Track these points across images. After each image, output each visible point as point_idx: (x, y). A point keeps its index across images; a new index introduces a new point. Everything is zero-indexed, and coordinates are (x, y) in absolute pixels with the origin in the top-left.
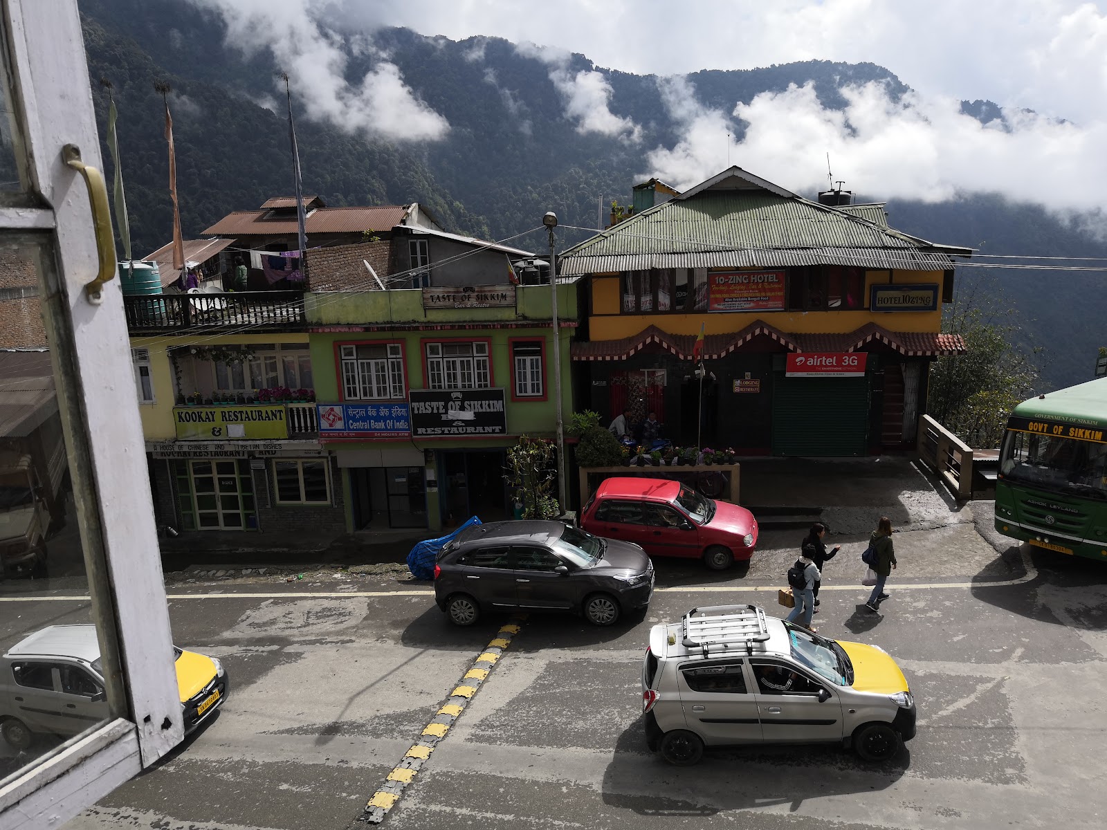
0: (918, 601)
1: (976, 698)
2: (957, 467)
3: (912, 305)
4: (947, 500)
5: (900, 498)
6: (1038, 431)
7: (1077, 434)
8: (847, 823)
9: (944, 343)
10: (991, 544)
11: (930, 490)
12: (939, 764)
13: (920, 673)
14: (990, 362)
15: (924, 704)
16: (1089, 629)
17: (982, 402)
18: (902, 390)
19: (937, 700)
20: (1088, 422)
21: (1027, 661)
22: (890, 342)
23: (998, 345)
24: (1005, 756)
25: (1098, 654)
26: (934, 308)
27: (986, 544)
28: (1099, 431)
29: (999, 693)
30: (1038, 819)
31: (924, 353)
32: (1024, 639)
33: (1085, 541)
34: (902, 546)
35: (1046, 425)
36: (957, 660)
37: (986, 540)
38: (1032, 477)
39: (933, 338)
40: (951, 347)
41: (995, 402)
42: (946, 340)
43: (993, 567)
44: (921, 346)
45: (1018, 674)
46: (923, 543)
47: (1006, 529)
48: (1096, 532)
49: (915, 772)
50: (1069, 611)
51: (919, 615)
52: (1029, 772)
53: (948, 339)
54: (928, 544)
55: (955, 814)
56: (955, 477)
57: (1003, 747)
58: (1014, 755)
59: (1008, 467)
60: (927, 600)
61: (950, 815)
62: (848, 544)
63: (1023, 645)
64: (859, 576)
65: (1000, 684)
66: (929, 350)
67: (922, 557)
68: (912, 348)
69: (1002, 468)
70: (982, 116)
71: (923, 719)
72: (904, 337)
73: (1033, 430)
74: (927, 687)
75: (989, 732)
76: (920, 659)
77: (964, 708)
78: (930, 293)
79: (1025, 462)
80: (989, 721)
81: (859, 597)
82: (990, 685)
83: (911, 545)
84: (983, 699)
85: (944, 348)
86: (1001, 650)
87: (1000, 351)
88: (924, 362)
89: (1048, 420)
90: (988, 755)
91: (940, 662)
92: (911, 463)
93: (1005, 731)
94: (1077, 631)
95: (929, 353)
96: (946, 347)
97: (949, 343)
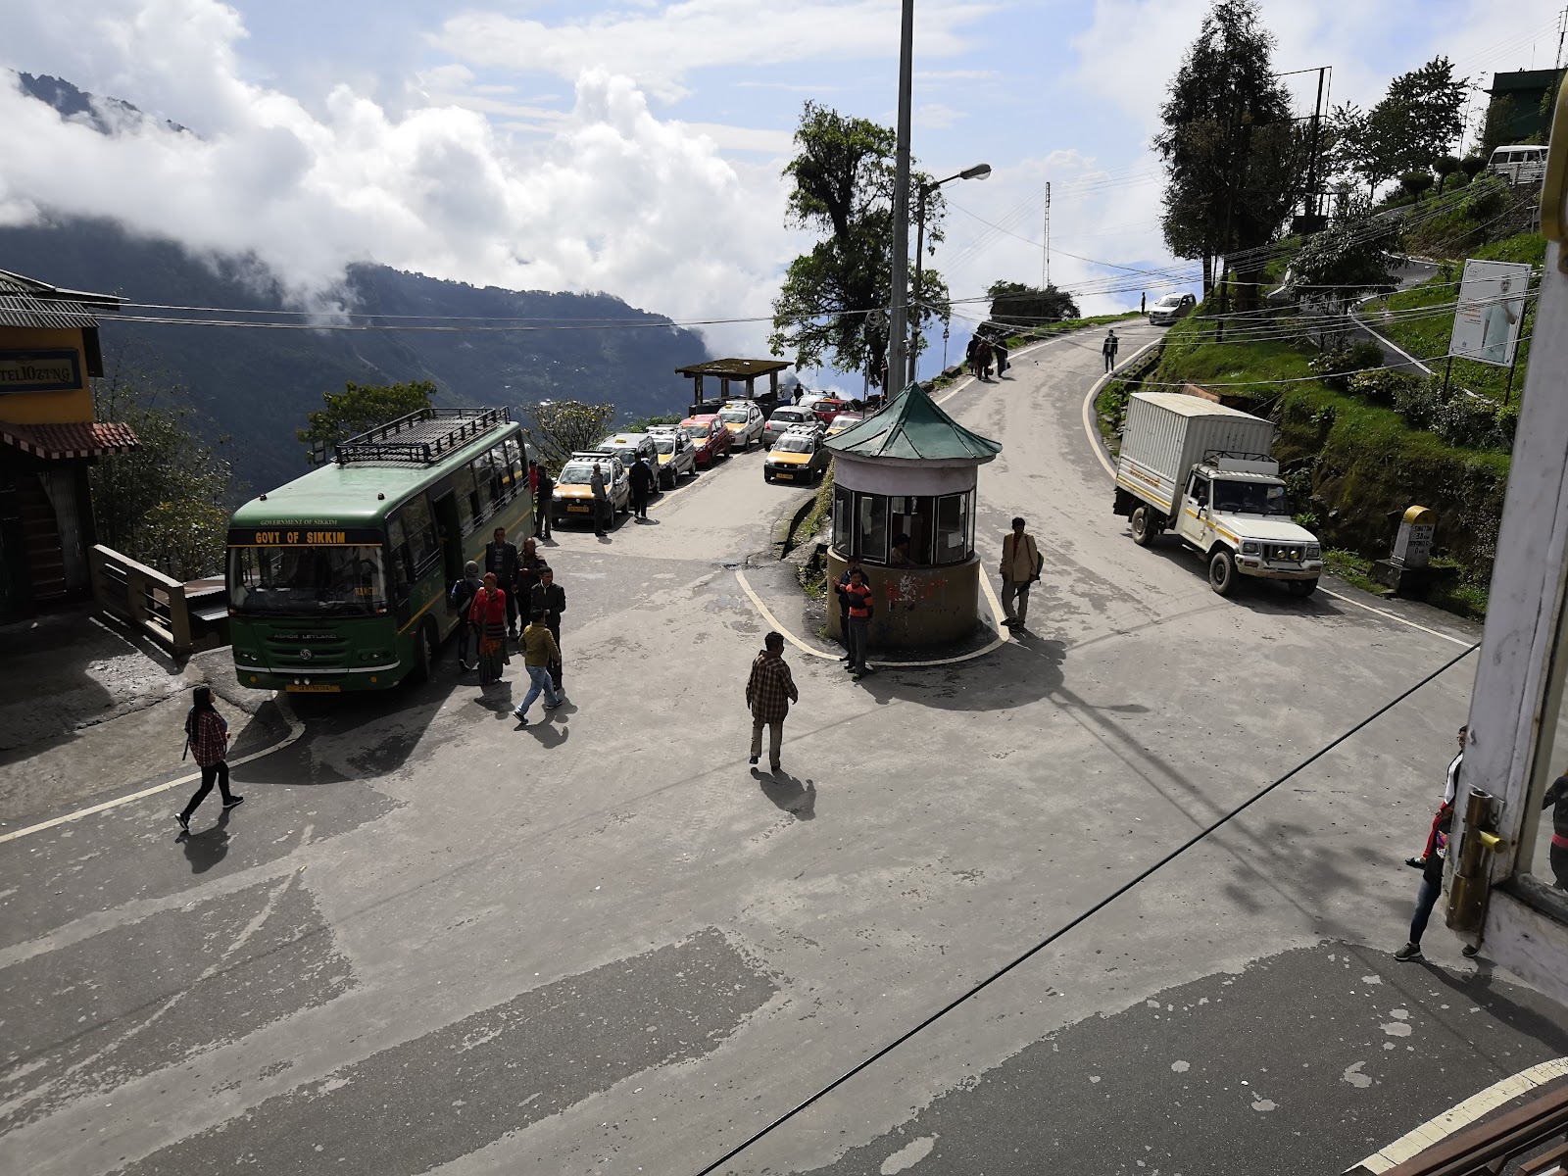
0: (158, 811)
1: (272, 910)
2: (164, 611)
3: (40, 382)
4: (161, 661)
5: (88, 672)
6: (268, 543)
7: (315, 540)
8: (136, 1160)
9: (105, 435)
10: (236, 705)
11: (131, 652)
12: (247, 1014)
13: (189, 907)
14: (164, 461)
15: (206, 946)
16: (378, 775)
17: (166, 518)
18: (51, 513)
19: (222, 932)
20: (326, 523)
21: (321, 838)
22: (16, 441)
23: (170, 436)
24: (325, 964)
25: (395, 800)
26: (78, 384)
27: (229, 707)
28: (341, 531)
29: (299, 891)
30: (381, 1019)
31: (77, 453)
32: (309, 814)
33: (351, 671)
34: (110, 742)
35: (277, 534)
36: (235, 871)
37: (229, 701)
38: (270, 605)
39: (86, 431)
40: (117, 441)
41: (182, 515)
42: (106, 432)
43: (247, 734)
44: (70, 445)
45: (315, 858)
46: (142, 729)
47: (253, 679)
48: (360, 656)
49: (218, 1040)
50: (351, 761)
51: (164, 830)
52: (357, 969)
53: (109, 430)
54: (148, 728)
55: (285, 1066)
56: (163, 626)
57: (321, 954)
58: (335, 958)
59: (239, 597)
60: (171, 806)
61: (279, 1071)
62: (21, 763)
63: (312, 820)
64: (54, 804)
65: (297, 880)
66: (83, 449)
67: (145, 749)
68: (55, 447)
69: (233, 600)
70: (60, 104)
71: (209, 966)
72: (38, 431)
73: (262, 543)
74: (203, 922)
75: (298, 944)
76: (183, 889)
77: (260, 929)
78: (67, 363)
79: (259, 587)
80: (296, 931)
81: (64, 835)
82: (285, 886)
83: (123, 736)
84: (282, 906)
85: (107, 444)
86: (287, 836)
87: (175, 443)
88: (78, 466)
89: (279, 526)
90: (305, 973)
91: (212, 883)
92: (91, 619)
93: (318, 934)
94: (368, 783)
95: (84, 454)
96: (109, 441)
97: (113, 435)
